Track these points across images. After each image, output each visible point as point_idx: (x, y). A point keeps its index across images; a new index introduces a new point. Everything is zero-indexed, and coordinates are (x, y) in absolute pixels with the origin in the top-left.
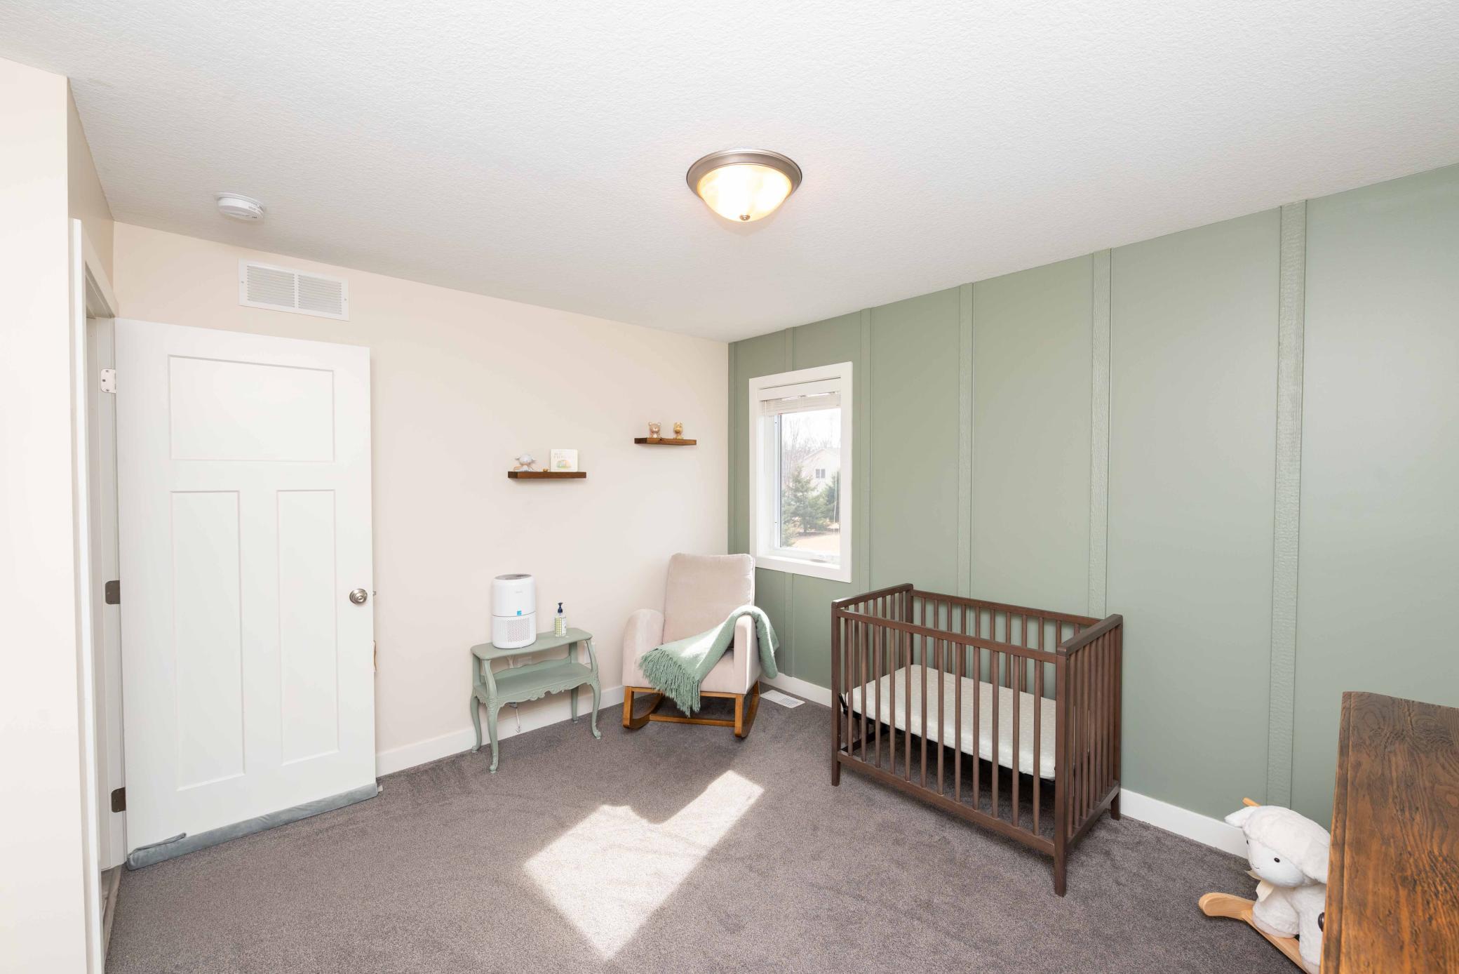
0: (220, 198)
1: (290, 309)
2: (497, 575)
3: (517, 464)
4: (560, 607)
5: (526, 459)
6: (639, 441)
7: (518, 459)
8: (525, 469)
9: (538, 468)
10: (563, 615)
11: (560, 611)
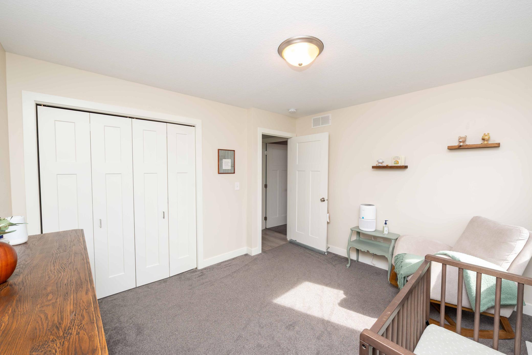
0: (289, 110)
1: (319, 126)
2: (361, 204)
3: (377, 163)
4: (386, 222)
5: (381, 161)
6: (451, 149)
7: (377, 161)
8: (380, 165)
9: (384, 164)
10: (387, 225)
11: (386, 224)
